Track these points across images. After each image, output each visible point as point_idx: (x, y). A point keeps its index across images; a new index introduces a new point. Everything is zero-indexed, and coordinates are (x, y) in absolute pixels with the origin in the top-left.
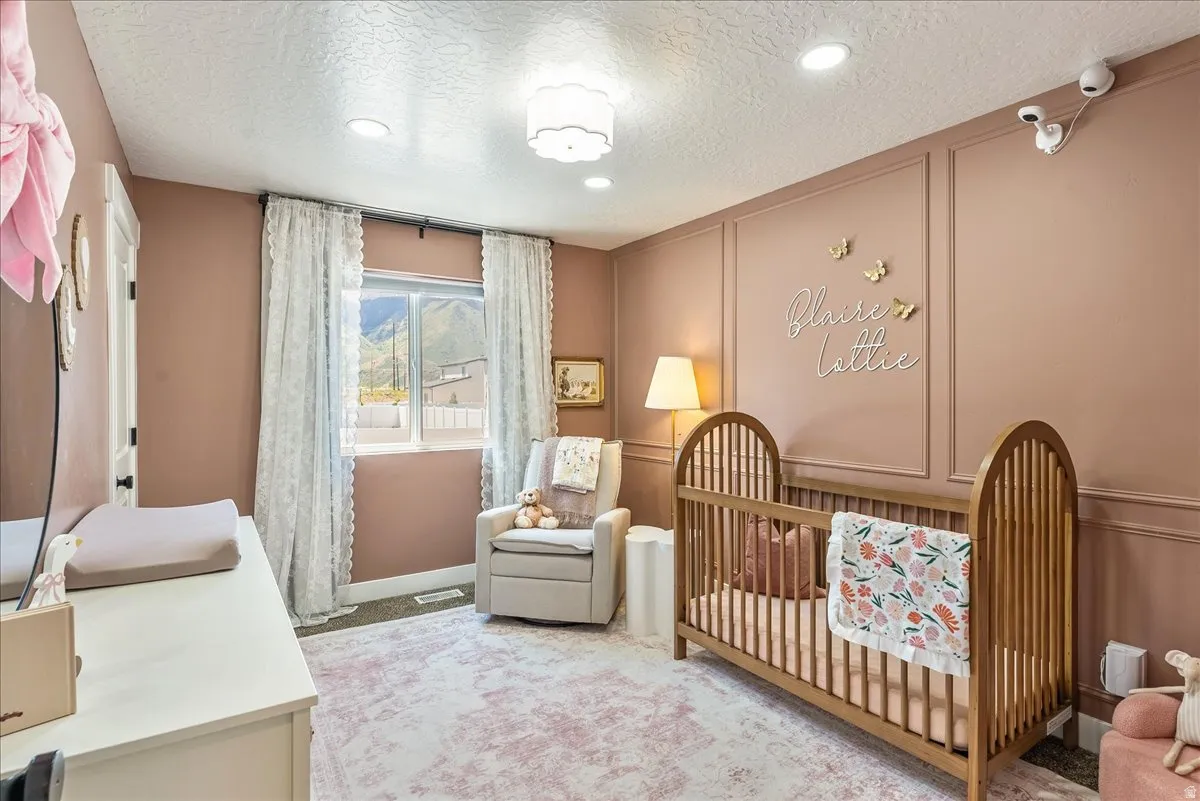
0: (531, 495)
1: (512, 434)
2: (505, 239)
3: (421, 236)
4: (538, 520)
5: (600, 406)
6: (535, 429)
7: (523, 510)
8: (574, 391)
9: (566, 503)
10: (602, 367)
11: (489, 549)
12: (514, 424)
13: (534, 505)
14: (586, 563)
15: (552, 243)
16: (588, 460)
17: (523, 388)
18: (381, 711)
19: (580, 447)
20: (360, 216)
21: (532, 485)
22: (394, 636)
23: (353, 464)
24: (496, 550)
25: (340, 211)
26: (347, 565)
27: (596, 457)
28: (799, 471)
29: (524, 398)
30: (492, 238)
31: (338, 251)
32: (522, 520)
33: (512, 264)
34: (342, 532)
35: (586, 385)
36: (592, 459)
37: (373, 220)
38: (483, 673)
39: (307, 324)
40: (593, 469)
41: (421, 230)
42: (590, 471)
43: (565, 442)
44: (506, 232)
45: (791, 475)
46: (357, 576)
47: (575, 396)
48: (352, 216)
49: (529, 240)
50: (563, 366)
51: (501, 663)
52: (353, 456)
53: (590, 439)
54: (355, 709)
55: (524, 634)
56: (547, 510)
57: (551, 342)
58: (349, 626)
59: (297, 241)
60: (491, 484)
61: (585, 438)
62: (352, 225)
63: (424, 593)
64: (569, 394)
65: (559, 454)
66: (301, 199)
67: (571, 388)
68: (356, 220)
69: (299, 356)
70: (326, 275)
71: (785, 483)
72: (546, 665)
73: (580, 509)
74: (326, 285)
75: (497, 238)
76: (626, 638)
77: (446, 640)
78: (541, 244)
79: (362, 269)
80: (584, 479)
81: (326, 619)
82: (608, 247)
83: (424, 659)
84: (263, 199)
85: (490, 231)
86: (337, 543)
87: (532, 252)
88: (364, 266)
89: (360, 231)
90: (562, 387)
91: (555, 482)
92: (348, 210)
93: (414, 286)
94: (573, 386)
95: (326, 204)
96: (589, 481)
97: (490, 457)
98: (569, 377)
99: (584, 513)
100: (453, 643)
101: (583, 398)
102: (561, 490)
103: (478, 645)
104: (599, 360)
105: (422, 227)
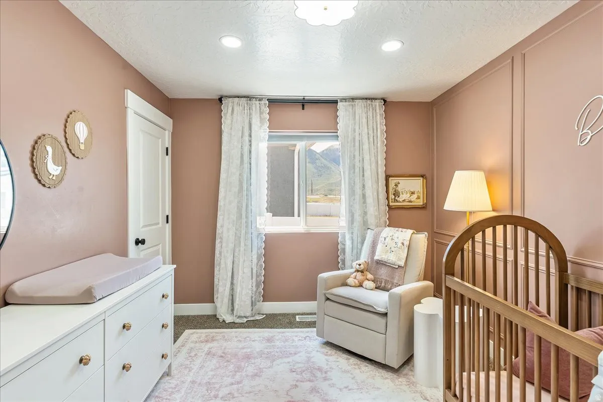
0: (360, 265)
1: (356, 224)
2: (353, 103)
3: (303, 109)
4: (363, 282)
5: (424, 207)
6: (372, 221)
7: (355, 274)
8: (403, 197)
9: (383, 273)
10: (425, 181)
11: (324, 298)
12: (358, 218)
13: (362, 272)
14: (382, 321)
15: (385, 101)
16: (400, 244)
17: (364, 196)
18: (228, 392)
19: (396, 235)
20: (267, 102)
21: (364, 258)
22: (269, 340)
23: (264, 237)
24: (328, 299)
25: (256, 100)
26: (260, 292)
27: (406, 243)
28: (590, 273)
29: (364, 202)
30: (344, 103)
31: (256, 121)
32: (350, 281)
33: (357, 117)
34: (257, 274)
35: (413, 193)
36: (403, 244)
37: (274, 102)
38: (297, 384)
39: (239, 162)
40: (403, 252)
41: (303, 106)
42: (401, 252)
43: (388, 232)
44: (353, 99)
45: (580, 276)
46: (266, 298)
47: (404, 201)
48: (263, 102)
49: (369, 102)
50: (395, 181)
51: (314, 378)
52: (264, 233)
53: (404, 230)
54: (217, 386)
55: (340, 359)
56: (370, 276)
57: (385, 165)
58: (255, 327)
59: (234, 120)
60: (344, 254)
61: (400, 229)
62: (263, 108)
63: (302, 314)
64: (400, 199)
65: (381, 239)
66: (238, 97)
67: (401, 196)
68: (265, 104)
69: (235, 179)
70: (250, 136)
71: (572, 283)
72: (341, 390)
73: (393, 278)
74: (250, 141)
75: (347, 103)
76: (412, 384)
77: (292, 350)
78: (378, 104)
79: (268, 130)
80: (397, 257)
81: (245, 320)
82: (429, 99)
83: (274, 360)
84: (220, 100)
85: (344, 99)
86: (254, 279)
87: (371, 109)
88: (269, 129)
89: (267, 110)
90: (394, 194)
91: (376, 258)
92: (260, 100)
93: (300, 138)
94: (403, 194)
95: (249, 98)
96: (400, 260)
97: (344, 237)
98: (399, 188)
99: (395, 281)
100: (295, 354)
101: (410, 201)
102: (380, 263)
103: (309, 359)
104: (422, 176)
105: (304, 103)
